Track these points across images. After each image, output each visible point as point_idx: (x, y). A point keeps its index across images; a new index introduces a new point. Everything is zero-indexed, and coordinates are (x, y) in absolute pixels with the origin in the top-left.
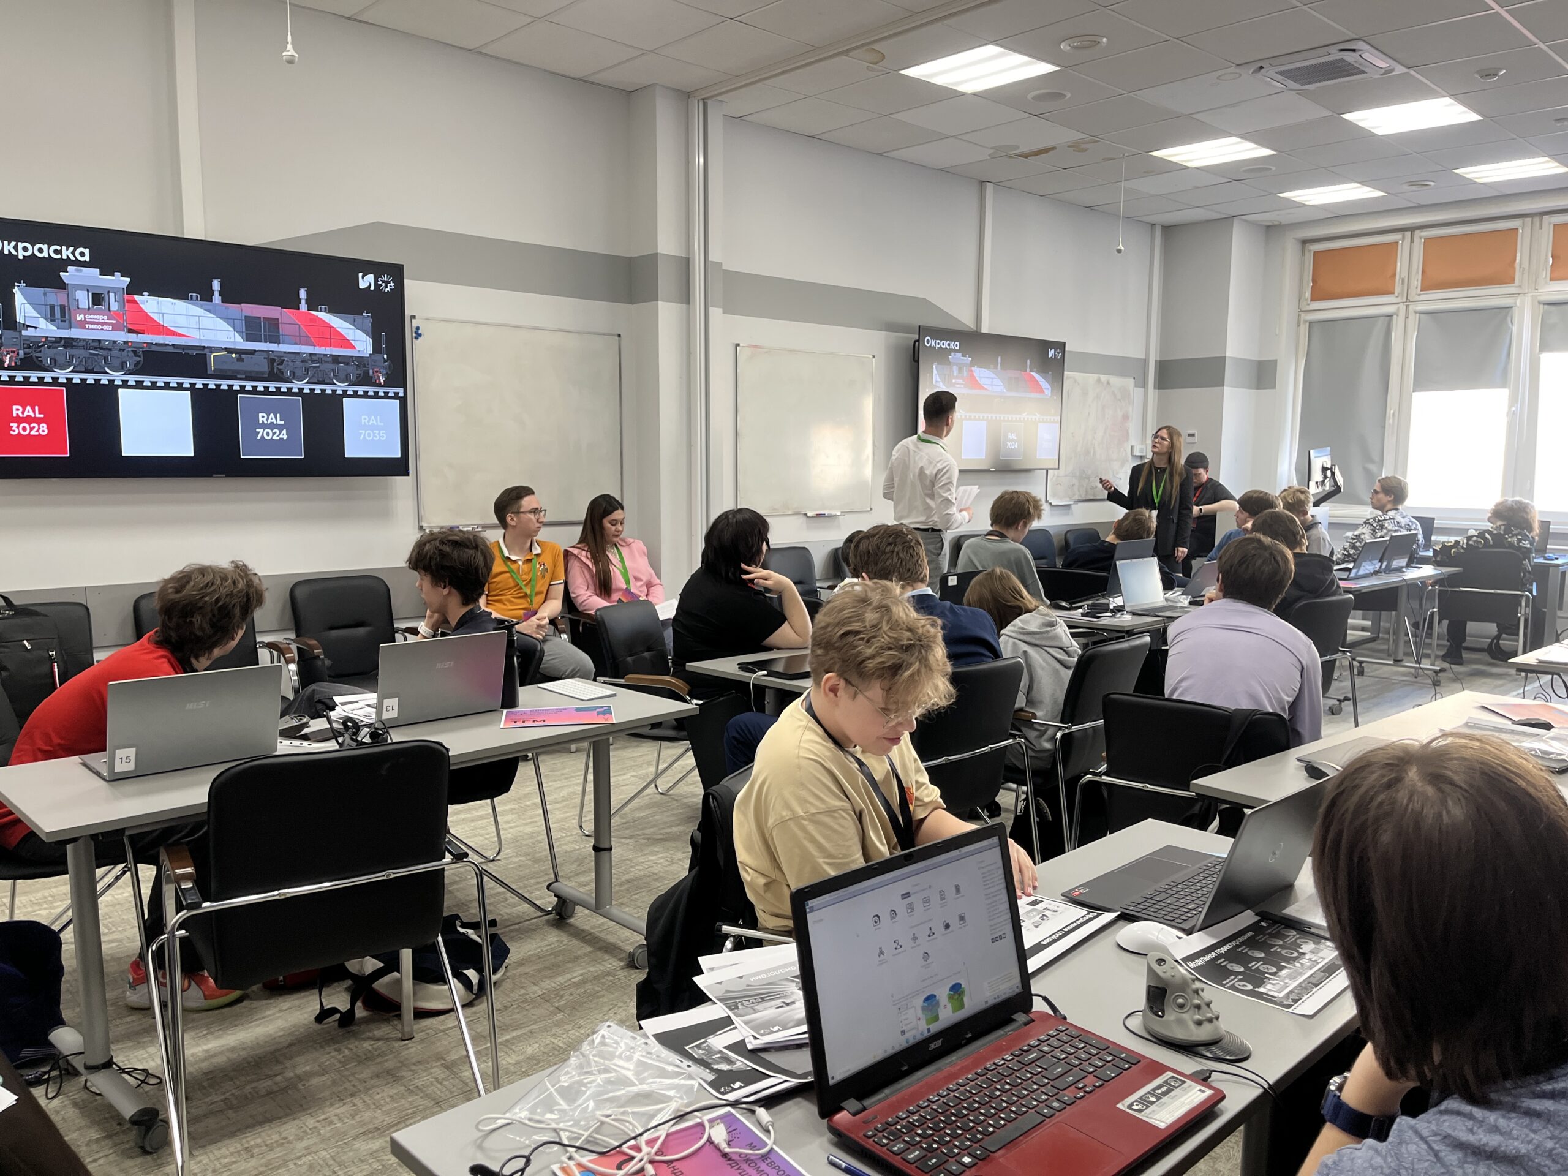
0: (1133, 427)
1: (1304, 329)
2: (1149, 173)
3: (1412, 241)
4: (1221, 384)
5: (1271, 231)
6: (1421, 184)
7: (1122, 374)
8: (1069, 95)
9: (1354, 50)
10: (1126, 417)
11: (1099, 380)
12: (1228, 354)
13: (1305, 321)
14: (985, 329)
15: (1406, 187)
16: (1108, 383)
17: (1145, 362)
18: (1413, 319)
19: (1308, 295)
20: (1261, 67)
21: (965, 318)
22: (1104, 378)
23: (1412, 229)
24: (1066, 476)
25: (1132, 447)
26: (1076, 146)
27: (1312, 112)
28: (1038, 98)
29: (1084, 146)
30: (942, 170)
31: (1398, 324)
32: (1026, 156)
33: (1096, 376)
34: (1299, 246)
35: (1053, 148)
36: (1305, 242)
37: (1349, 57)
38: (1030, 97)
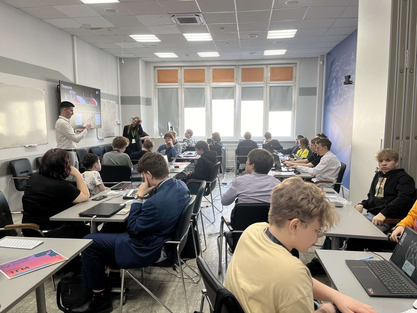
0: (117, 115)
1: (157, 90)
2: (125, 41)
3: (181, 70)
4: (140, 104)
5: (147, 63)
6: (188, 55)
7: (112, 100)
8: (117, 11)
9: (198, 16)
10: (115, 113)
11: (108, 101)
12: (141, 96)
13: (157, 88)
14: (77, 83)
15: (184, 55)
16: (110, 102)
17: (118, 96)
18: (183, 90)
19: (157, 81)
20: (174, 16)
21: (72, 80)
22: (109, 101)
23: (181, 67)
24: (102, 130)
25: (117, 121)
26: (109, 29)
27: (177, 31)
28: (107, 10)
29: (112, 29)
30: (61, 29)
31: (179, 90)
32: (92, 29)
33: (107, 100)
34: (153, 68)
35: (102, 28)
36: (155, 67)
37: (197, 18)
38: (104, 10)
